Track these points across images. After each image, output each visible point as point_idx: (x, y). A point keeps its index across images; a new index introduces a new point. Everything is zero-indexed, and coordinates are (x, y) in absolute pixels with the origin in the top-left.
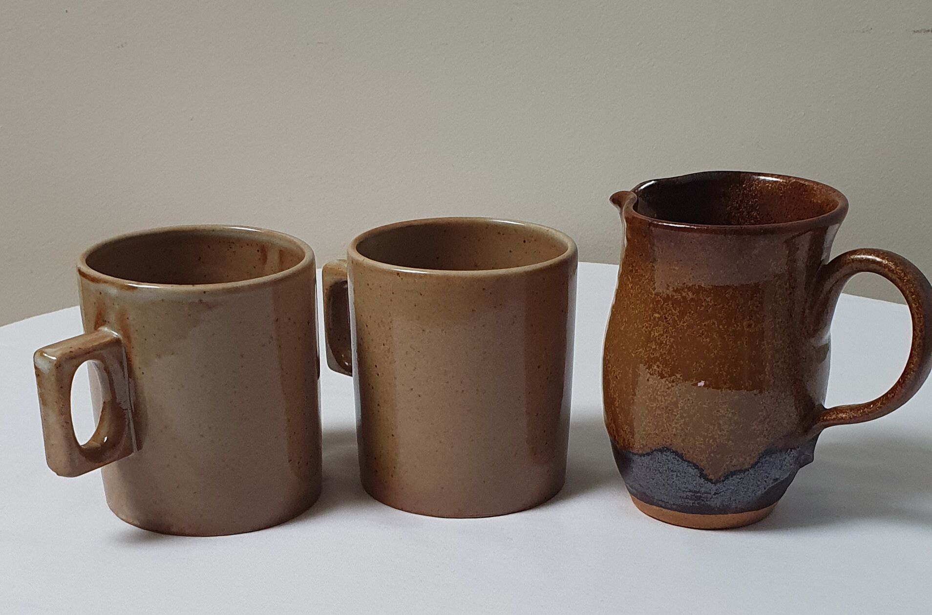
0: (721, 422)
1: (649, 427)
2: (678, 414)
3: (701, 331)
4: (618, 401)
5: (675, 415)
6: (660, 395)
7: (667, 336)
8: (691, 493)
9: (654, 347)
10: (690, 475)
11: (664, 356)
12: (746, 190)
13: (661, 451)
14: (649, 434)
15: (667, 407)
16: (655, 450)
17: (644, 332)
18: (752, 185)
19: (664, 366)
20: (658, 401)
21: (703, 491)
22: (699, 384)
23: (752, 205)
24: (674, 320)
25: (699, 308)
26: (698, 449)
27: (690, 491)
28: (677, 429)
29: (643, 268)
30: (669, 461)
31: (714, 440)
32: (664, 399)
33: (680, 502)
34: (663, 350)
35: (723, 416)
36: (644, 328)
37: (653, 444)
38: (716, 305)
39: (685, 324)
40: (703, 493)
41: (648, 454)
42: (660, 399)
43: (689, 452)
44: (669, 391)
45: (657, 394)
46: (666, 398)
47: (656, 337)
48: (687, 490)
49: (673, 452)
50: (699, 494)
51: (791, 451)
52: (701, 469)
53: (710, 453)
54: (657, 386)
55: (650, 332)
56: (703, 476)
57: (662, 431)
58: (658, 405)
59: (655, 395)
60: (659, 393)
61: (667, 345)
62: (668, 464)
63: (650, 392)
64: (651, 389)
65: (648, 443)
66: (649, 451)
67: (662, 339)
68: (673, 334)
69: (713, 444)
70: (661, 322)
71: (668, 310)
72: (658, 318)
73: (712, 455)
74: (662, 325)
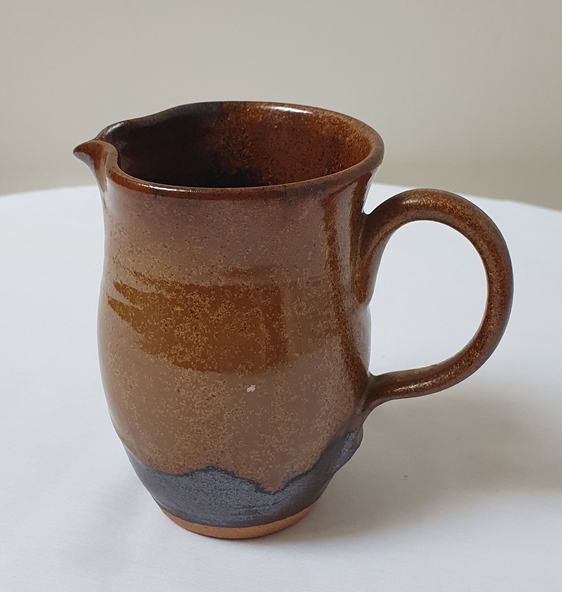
0: (279, 429)
1: (187, 445)
2: (224, 428)
3: (242, 324)
4: (137, 415)
5: (221, 430)
6: (197, 408)
7: (197, 335)
8: (245, 509)
9: (181, 349)
10: (244, 492)
11: (197, 361)
12: (233, 123)
13: (206, 470)
14: (187, 454)
15: (209, 422)
16: (197, 470)
17: (164, 330)
18: (239, 118)
20: (196, 416)
21: (260, 505)
22: (249, 390)
23: (242, 141)
24: (204, 314)
25: (236, 295)
26: (253, 463)
27: (244, 507)
28: (224, 445)
29: (149, 248)
30: (216, 480)
31: (273, 450)
32: (204, 412)
33: (231, 518)
34: (195, 353)
35: (281, 421)
36: (163, 325)
37: (193, 464)
38: (258, 289)
39: (220, 318)
40: (259, 507)
41: (187, 475)
42: (198, 412)
43: (241, 468)
44: (210, 403)
45: (193, 407)
46: (206, 411)
47: (182, 336)
48: (239, 507)
49: (222, 471)
50: (255, 508)
51: (350, 435)
52: (258, 483)
53: (268, 465)
54: (193, 397)
55: (172, 330)
56: (259, 489)
57: (205, 449)
58: (197, 420)
59: (190, 408)
60: (196, 406)
61: (199, 346)
62: (215, 483)
63: (184, 406)
64: (184, 401)
65: (185, 463)
66: (189, 472)
67: (191, 338)
68: (205, 331)
69: (271, 454)
70: (185, 317)
71: (194, 301)
72: (181, 312)
73: (271, 467)
74: (188, 321)
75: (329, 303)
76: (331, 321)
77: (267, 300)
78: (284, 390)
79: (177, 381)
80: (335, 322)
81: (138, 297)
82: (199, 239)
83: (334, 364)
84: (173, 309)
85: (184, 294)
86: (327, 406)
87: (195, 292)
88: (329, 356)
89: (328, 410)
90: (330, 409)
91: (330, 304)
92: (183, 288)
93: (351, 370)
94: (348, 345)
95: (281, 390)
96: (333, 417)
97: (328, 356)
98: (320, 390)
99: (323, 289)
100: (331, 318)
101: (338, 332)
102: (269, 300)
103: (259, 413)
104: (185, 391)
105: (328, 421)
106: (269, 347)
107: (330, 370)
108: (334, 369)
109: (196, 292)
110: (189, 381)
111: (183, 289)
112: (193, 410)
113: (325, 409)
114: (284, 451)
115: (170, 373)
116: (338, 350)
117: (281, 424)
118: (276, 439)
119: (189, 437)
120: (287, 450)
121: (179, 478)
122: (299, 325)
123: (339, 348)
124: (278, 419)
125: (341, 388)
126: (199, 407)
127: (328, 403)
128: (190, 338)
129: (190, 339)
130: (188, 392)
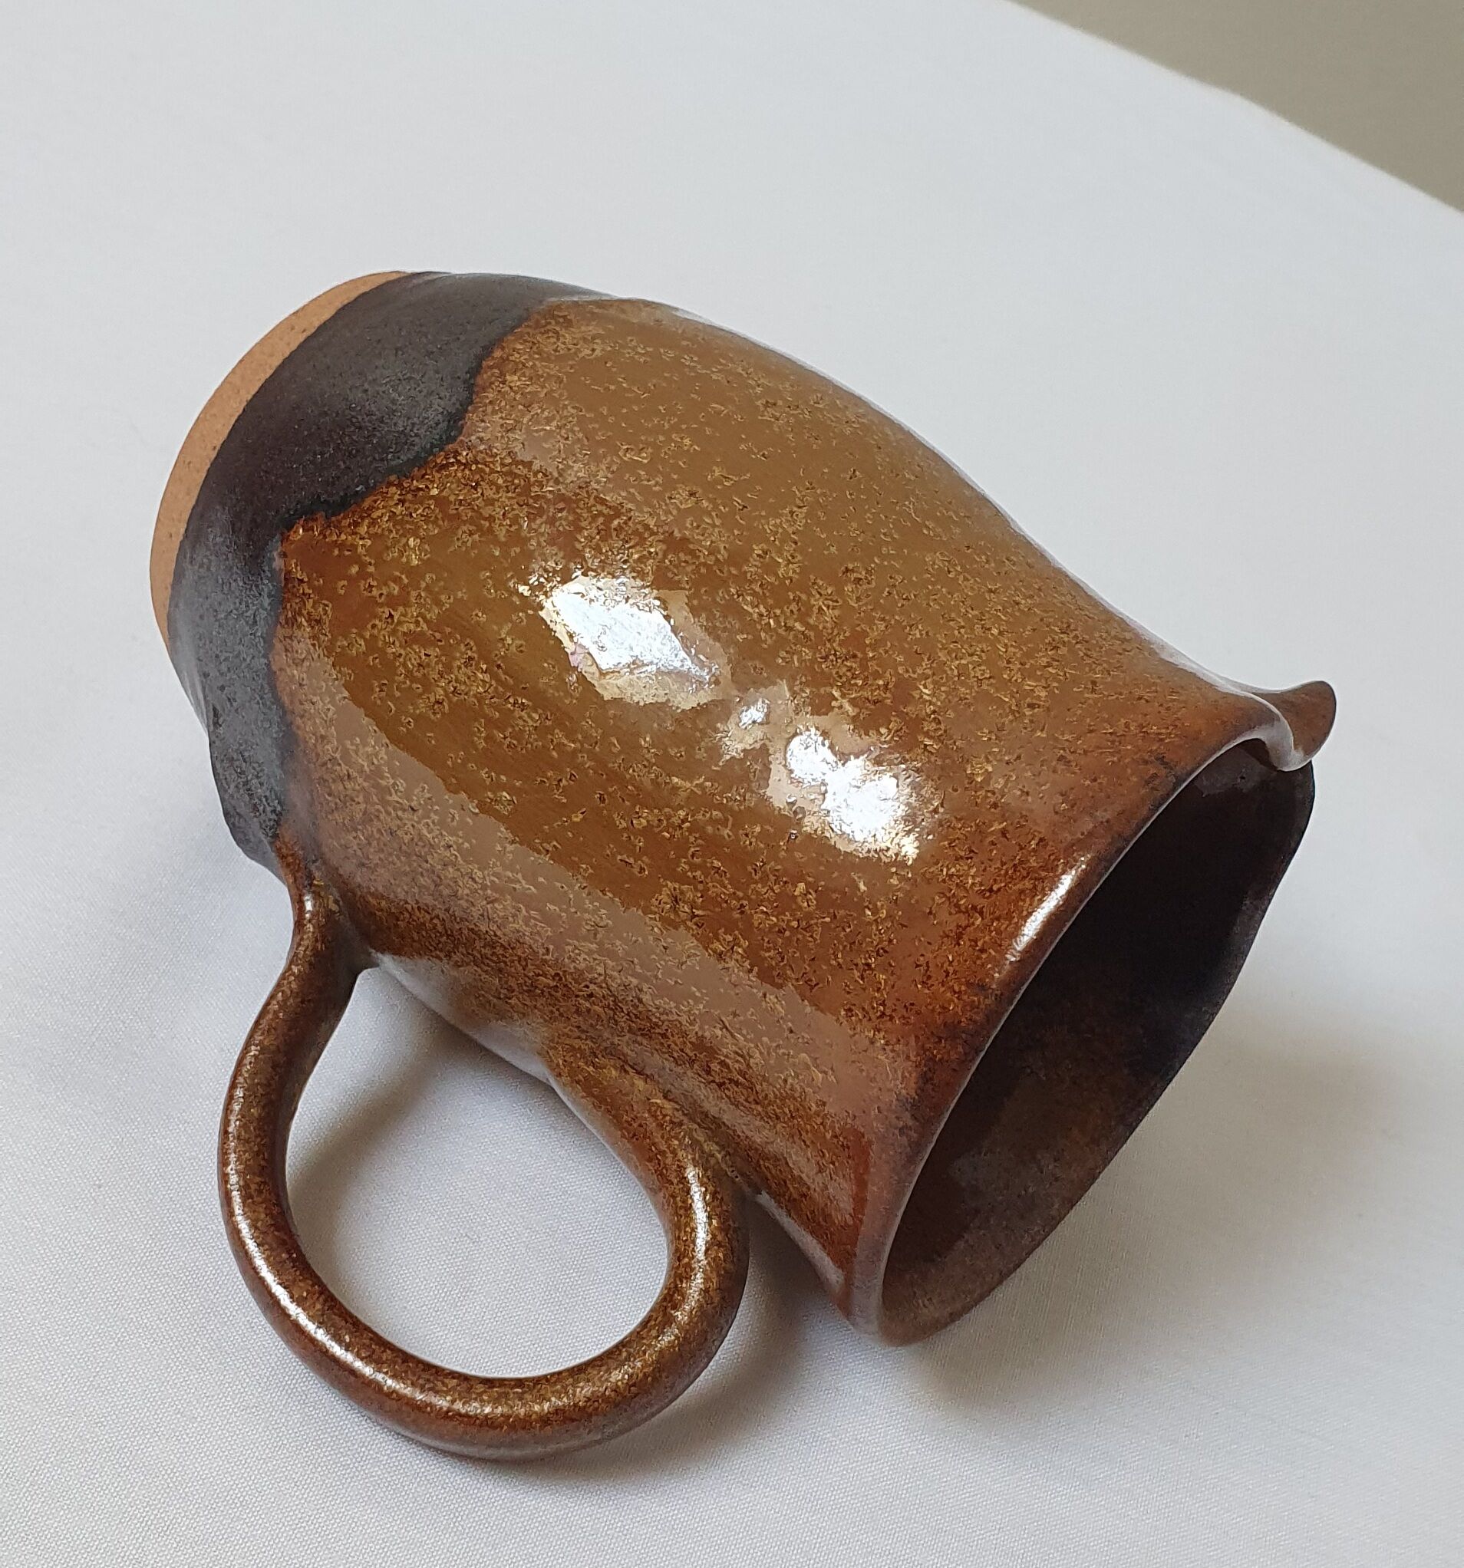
0: (434, 652)
4: (693, 369)
9: (783, 572)
11: (732, 585)
13: (455, 420)
16: (470, 401)
17: (850, 566)
19: (703, 570)
26: (394, 534)
28: (491, 502)
31: (392, 602)
32: (600, 513)
35: (449, 668)
37: (491, 403)
41: (474, 372)
43: (402, 501)
45: (631, 498)
46: (601, 520)
53: (363, 566)
59: (632, 490)
63: (649, 481)
64: (657, 489)
65: (507, 389)
66: (479, 381)
67: (792, 611)
68: (787, 652)
69: (385, 591)
70: (847, 634)
71: (871, 678)
72: (865, 634)
73: (355, 569)
74: (835, 632)
75: (635, 975)
76: (590, 950)
77: (753, 840)
78: (517, 729)
79: (716, 507)
80: (581, 958)
81: (959, 568)
82: (1002, 790)
83: (484, 887)
84: (883, 619)
85: (901, 670)
86: (397, 802)
87: (888, 695)
88: (515, 889)
89: (388, 798)
90: (384, 803)
91: (632, 976)
92: (915, 676)
93: (437, 917)
94: (501, 952)
95: (524, 721)
96: (361, 799)
97: (517, 886)
98: (451, 810)
99: (676, 982)
100: (596, 956)
101: (551, 947)
102: (751, 843)
103: (508, 634)
104: (683, 507)
105: (360, 780)
106: (645, 766)
107: (479, 869)
108: (473, 879)
109: (888, 698)
110: (698, 534)
111: (912, 675)
112: (624, 494)
113: (396, 791)
114: (369, 626)
115: (744, 507)
116: (511, 919)
117: (440, 666)
118: (412, 627)
119: (567, 439)
120: (367, 635)
121: (477, 350)
122: (642, 870)
123: (514, 925)
124: (459, 668)
125: (415, 864)
126: (624, 510)
127: (404, 810)
128: (794, 607)
129: (791, 607)
130: (675, 512)
